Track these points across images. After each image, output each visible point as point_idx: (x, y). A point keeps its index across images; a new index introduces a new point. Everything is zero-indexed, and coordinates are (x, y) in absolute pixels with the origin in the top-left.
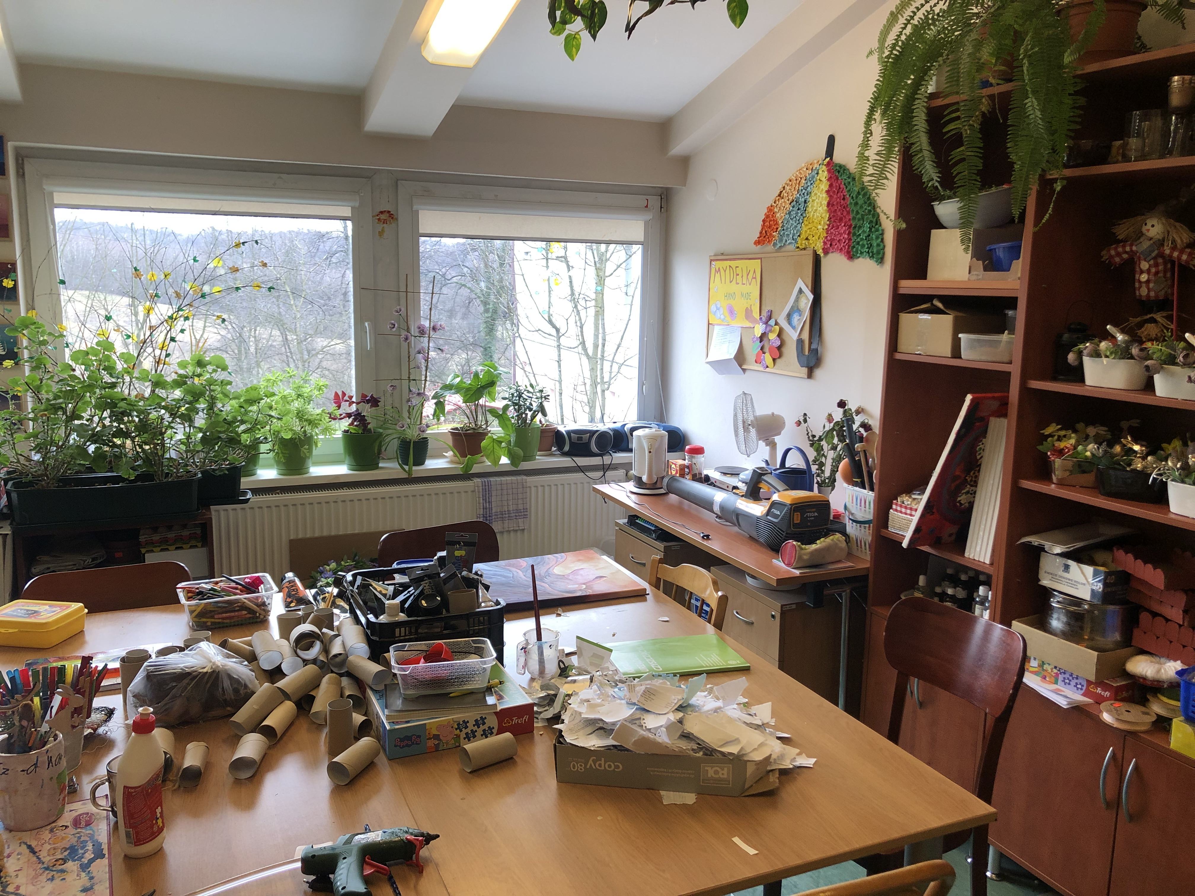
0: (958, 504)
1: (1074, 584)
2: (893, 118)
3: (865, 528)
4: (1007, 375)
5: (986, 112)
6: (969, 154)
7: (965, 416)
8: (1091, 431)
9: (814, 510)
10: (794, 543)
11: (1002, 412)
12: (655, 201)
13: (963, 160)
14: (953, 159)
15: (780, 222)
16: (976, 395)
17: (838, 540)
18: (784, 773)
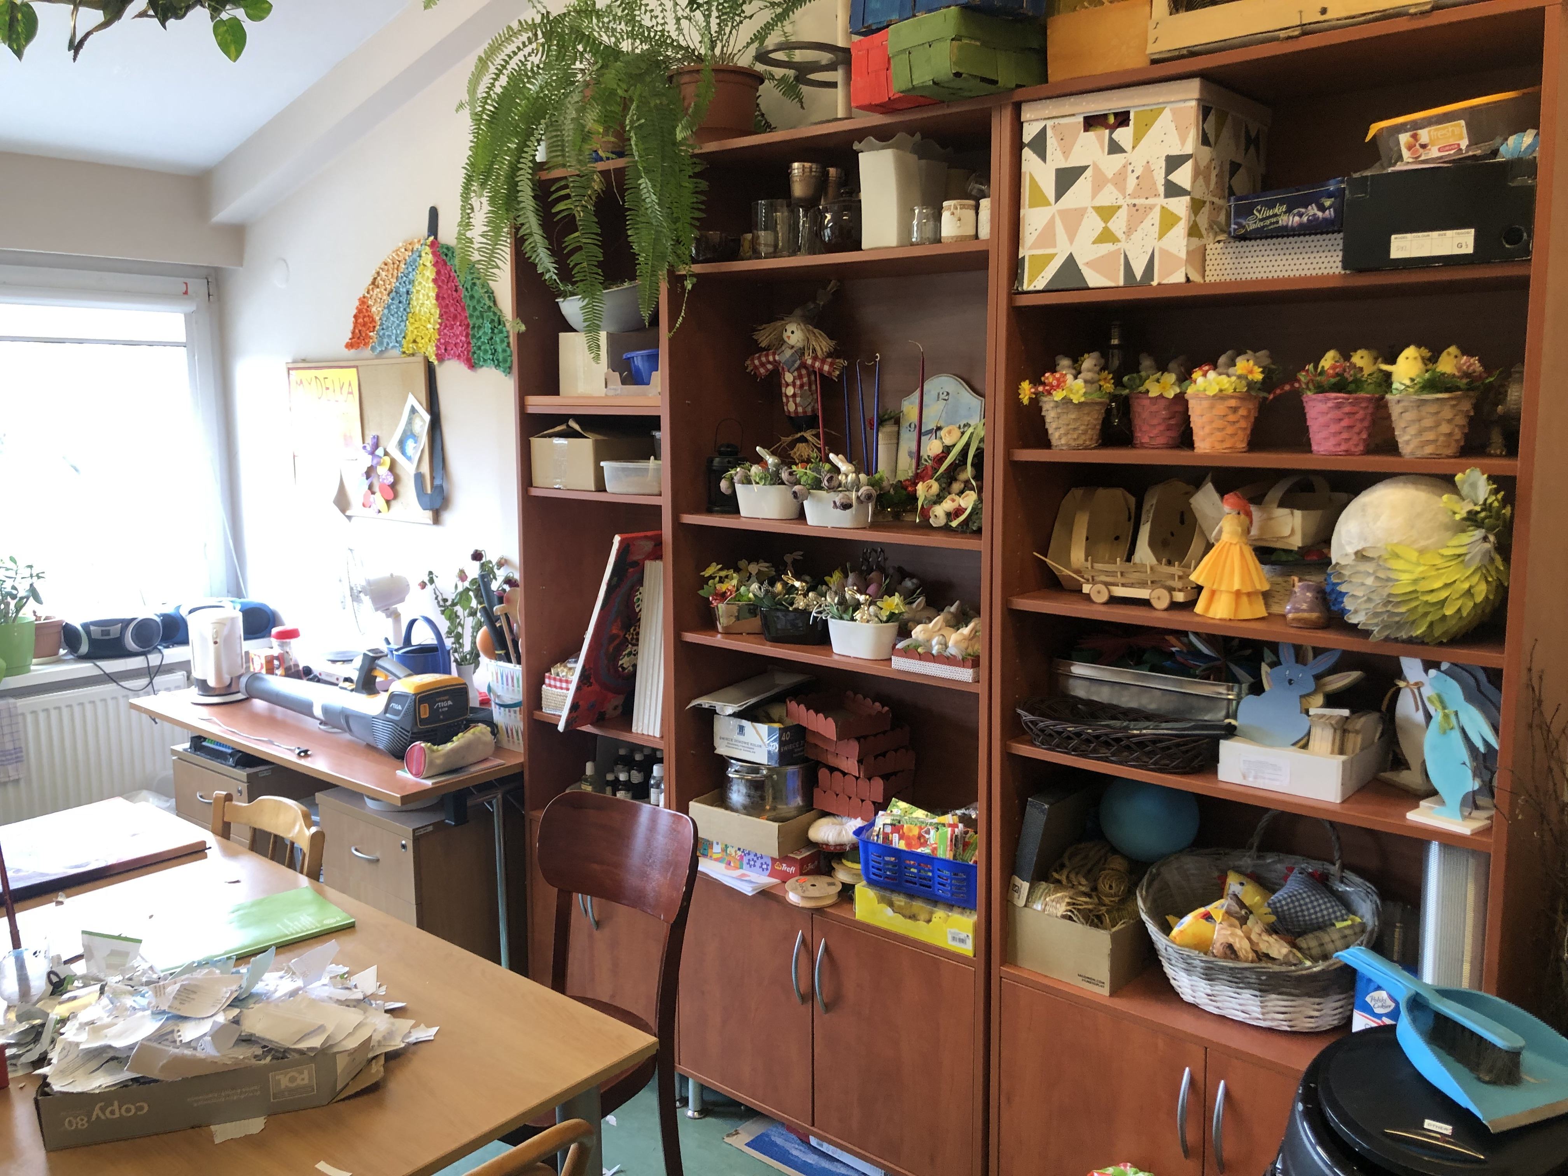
0: (620, 669)
1: (750, 748)
2: (497, 192)
3: (515, 712)
4: (657, 510)
5: (599, 191)
6: (584, 241)
7: (615, 562)
8: (753, 568)
9: (446, 698)
10: (423, 745)
11: (656, 554)
12: (198, 286)
13: (579, 248)
14: (567, 246)
15: (377, 318)
16: (626, 535)
17: (483, 733)
18: (393, 1057)
